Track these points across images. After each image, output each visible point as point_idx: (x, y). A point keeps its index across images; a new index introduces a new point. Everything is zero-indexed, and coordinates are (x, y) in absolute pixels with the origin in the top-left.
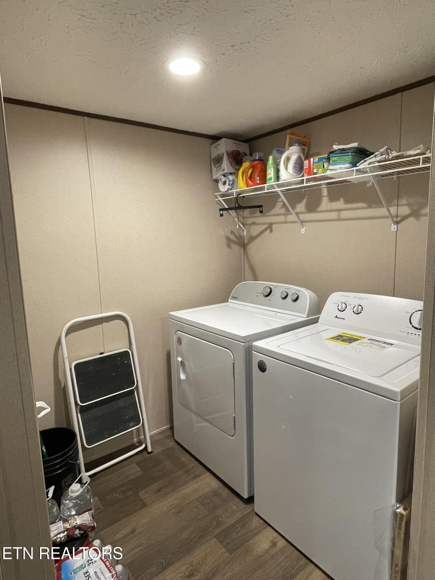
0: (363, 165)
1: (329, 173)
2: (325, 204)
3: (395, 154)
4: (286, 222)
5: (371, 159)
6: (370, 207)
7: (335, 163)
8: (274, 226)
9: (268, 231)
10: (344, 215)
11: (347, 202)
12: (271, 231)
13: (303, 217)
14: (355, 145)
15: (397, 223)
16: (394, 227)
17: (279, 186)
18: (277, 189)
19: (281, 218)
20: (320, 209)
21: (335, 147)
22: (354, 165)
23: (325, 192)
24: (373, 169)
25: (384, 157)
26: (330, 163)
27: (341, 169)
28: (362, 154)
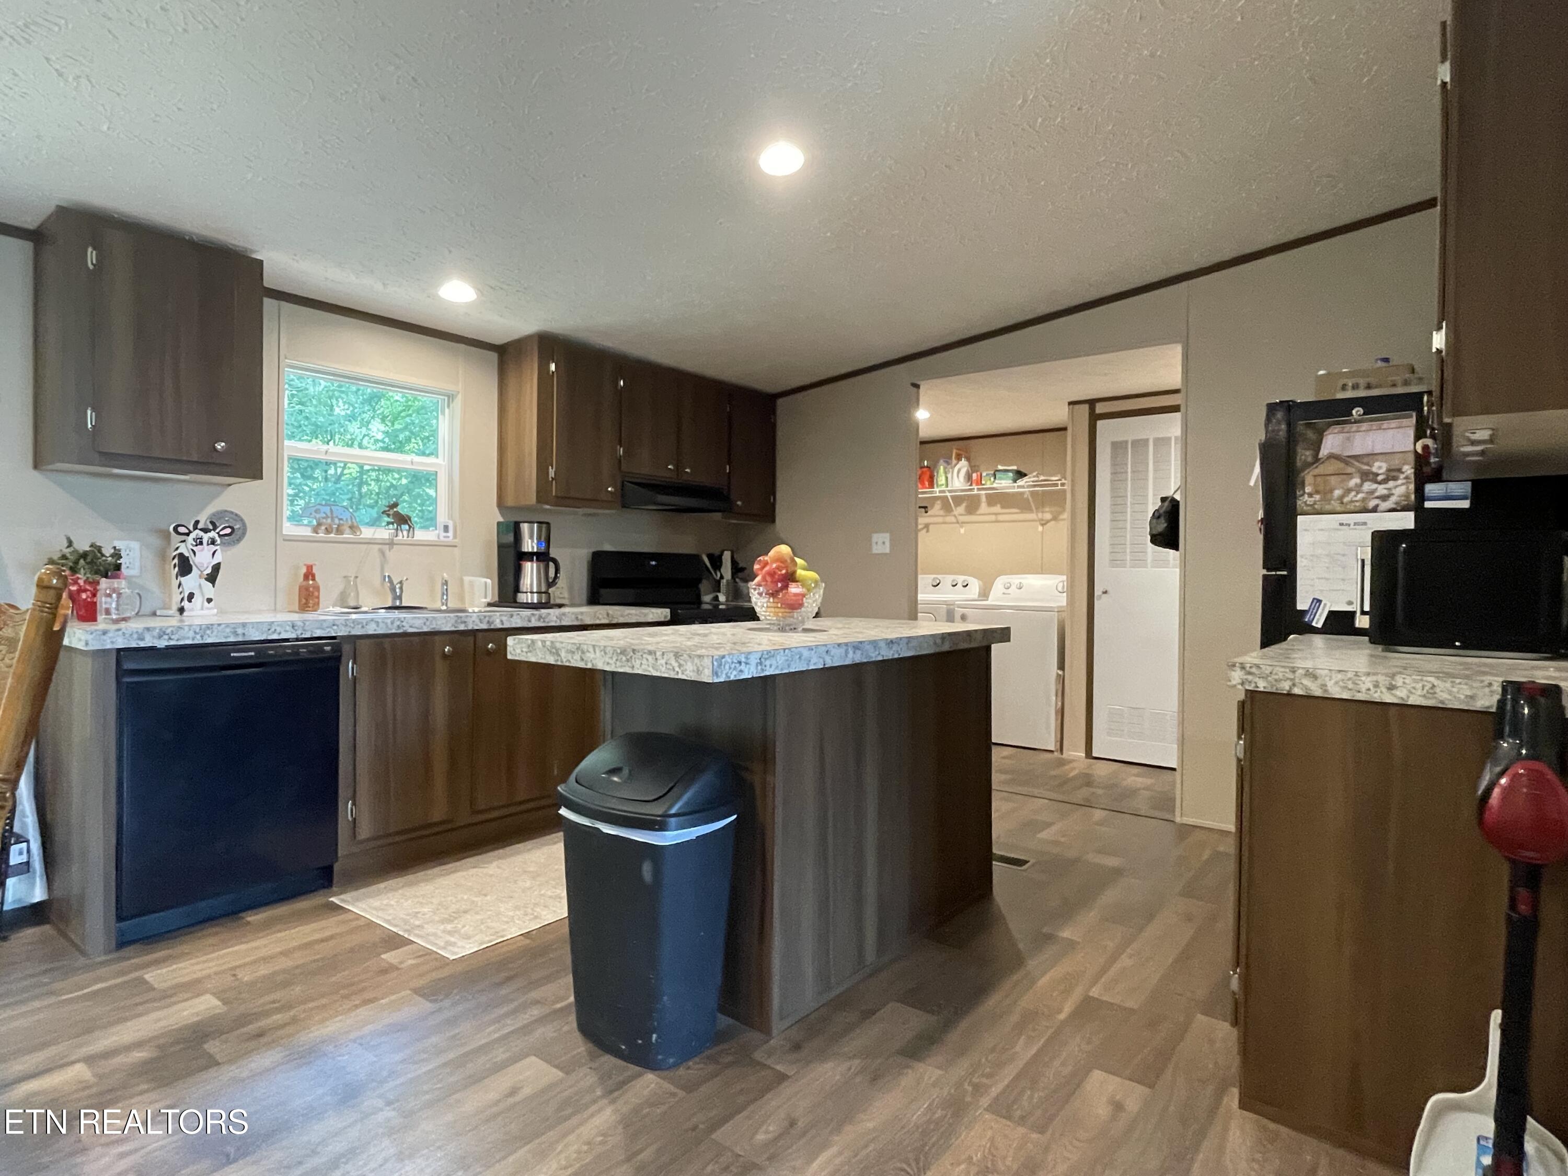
0: (1021, 482)
1: (995, 485)
2: (984, 507)
3: (1042, 478)
4: (944, 523)
5: (1026, 479)
6: (1022, 513)
7: (1001, 479)
8: (931, 527)
9: (925, 530)
10: (1001, 518)
11: (1003, 507)
12: (928, 531)
13: (961, 519)
14: (1015, 468)
15: (1042, 525)
16: (1040, 528)
17: (950, 491)
18: (948, 494)
19: (940, 519)
20: (978, 512)
21: (1000, 467)
22: (1015, 481)
23: (984, 499)
24: (1029, 486)
25: (1036, 479)
26: (995, 478)
27: (1004, 484)
28: (1020, 475)
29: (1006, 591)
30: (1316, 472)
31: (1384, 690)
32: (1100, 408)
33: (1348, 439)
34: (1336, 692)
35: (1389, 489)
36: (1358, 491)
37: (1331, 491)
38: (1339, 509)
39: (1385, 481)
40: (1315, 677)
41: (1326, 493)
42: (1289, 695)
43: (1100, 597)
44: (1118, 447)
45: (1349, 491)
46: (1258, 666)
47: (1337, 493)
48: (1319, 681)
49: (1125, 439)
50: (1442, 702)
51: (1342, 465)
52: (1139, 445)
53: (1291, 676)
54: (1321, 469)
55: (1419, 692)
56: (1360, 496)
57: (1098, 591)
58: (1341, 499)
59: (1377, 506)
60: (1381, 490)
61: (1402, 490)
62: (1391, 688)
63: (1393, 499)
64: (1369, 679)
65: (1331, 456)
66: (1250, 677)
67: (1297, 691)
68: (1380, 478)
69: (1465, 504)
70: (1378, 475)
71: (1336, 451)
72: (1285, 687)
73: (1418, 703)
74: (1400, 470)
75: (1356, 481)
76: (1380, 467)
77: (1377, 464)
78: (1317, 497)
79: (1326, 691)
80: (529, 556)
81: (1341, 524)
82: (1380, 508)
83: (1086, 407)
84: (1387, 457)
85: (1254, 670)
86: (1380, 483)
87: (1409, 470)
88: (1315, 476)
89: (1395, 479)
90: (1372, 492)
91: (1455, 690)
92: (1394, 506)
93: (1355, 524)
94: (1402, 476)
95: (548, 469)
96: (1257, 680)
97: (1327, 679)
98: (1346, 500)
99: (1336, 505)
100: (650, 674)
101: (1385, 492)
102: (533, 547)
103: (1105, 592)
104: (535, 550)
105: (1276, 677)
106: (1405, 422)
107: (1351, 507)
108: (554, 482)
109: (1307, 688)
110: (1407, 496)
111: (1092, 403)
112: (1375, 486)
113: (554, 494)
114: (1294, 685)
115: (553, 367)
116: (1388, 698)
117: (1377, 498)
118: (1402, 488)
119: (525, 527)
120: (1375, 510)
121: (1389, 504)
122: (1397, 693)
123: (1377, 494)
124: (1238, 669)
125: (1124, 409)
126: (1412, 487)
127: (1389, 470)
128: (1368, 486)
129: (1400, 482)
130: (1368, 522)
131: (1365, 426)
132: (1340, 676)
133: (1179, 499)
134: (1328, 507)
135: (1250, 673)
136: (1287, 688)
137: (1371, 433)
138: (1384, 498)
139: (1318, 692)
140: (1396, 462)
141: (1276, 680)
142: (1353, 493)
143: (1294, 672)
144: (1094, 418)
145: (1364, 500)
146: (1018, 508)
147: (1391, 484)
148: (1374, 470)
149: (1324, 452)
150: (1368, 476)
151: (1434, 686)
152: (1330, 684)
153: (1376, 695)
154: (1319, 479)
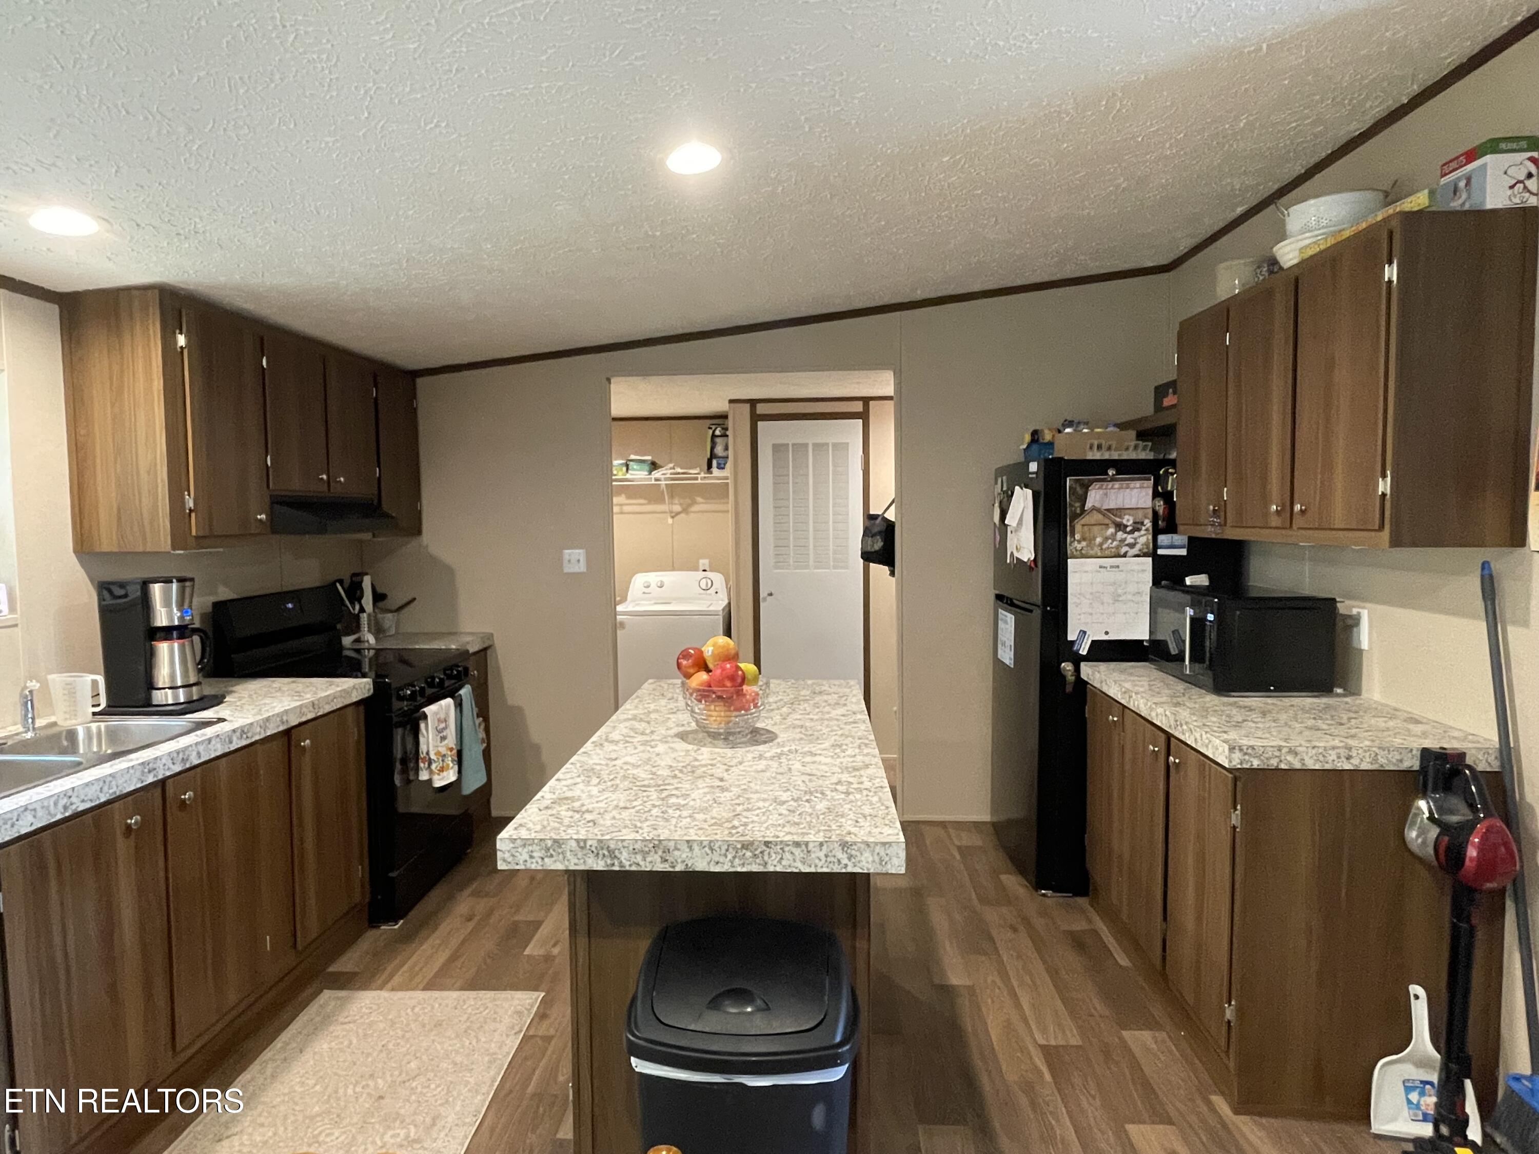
0: (657, 474)
1: (628, 476)
3: (679, 470)
5: (661, 471)
6: (650, 503)
7: (634, 469)
10: (625, 509)
11: (628, 497)
14: (649, 458)
15: (673, 517)
16: (670, 521)
21: (633, 457)
22: (650, 473)
24: (666, 479)
25: (672, 471)
26: (627, 469)
27: (638, 475)
28: (654, 466)
29: (646, 590)
30: (1083, 521)
31: (1345, 760)
32: (761, 409)
33: (1106, 494)
34: (1311, 764)
35: (1135, 539)
36: (1114, 539)
37: (1094, 539)
38: (1099, 554)
39: (1132, 532)
40: (1296, 754)
41: (1090, 540)
42: (1277, 770)
43: (765, 599)
44: (779, 449)
45: (1107, 539)
46: (1253, 748)
47: (1098, 540)
48: (1299, 757)
49: (785, 442)
50: (1382, 766)
51: (1100, 516)
52: (801, 448)
53: (1277, 753)
54: (1086, 519)
55: (1368, 760)
56: (1115, 543)
57: (763, 594)
58: (1101, 545)
59: (1126, 552)
60: (1130, 539)
61: (1143, 540)
62: (1349, 758)
63: (1138, 547)
64: (1334, 752)
65: (1094, 509)
66: (1247, 757)
67: (1283, 766)
68: (1129, 529)
69: (1183, 552)
70: (1126, 526)
71: (1097, 505)
72: (1274, 763)
73: (1366, 768)
74: (1142, 524)
75: (1111, 530)
76: (1128, 520)
77: (1127, 517)
78: (1084, 544)
79: (1303, 764)
80: (167, 633)
81: (1101, 567)
82: (1129, 554)
83: (747, 407)
84: (1134, 512)
85: (1250, 751)
86: (1129, 533)
87: (1148, 524)
88: (1083, 525)
89: (1139, 530)
90: (1123, 540)
91: (1390, 756)
92: (1138, 552)
93: (1112, 567)
94: (1144, 528)
95: (183, 498)
96: (1252, 759)
97: (1304, 754)
98: (1105, 546)
99: (1097, 550)
100: (797, 871)
101: (1132, 541)
102: (170, 616)
103: (771, 594)
104: (176, 623)
105: (1267, 756)
106: (1146, 483)
107: (1107, 553)
108: (193, 515)
109: (1289, 763)
110: (1147, 544)
111: (753, 403)
112: (1125, 535)
113: (194, 533)
114: (1281, 761)
115: (181, 340)
116: (1347, 766)
117: (1127, 545)
118: (1144, 538)
119: (157, 589)
120: (1125, 556)
121: (1135, 551)
122: (1352, 761)
123: (1126, 542)
124: (1237, 751)
125: (782, 411)
126: (1150, 537)
127: (1135, 523)
128: (1120, 535)
129: (1143, 532)
130: (1121, 566)
131: (1117, 485)
132: (1314, 751)
133: (893, 519)
134: (1092, 552)
135: (1246, 754)
136: (1276, 764)
137: (1122, 490)
138: (1132, 546)
139: (1298, 766)
140: (1140, 514)
141: (1267, 759)
142: (1110, 541)
143: (1280, 750)
144: (755, 418)
145: (1117, 547)
146: (645, 499)
147: (1137, 534)
148: (1125, 522)
149: (1088, 505)
150: (1120, 527)
151: (1377, 754)
152: (1307, 759)
153: (1339, 765)
154: (1086, 528)
